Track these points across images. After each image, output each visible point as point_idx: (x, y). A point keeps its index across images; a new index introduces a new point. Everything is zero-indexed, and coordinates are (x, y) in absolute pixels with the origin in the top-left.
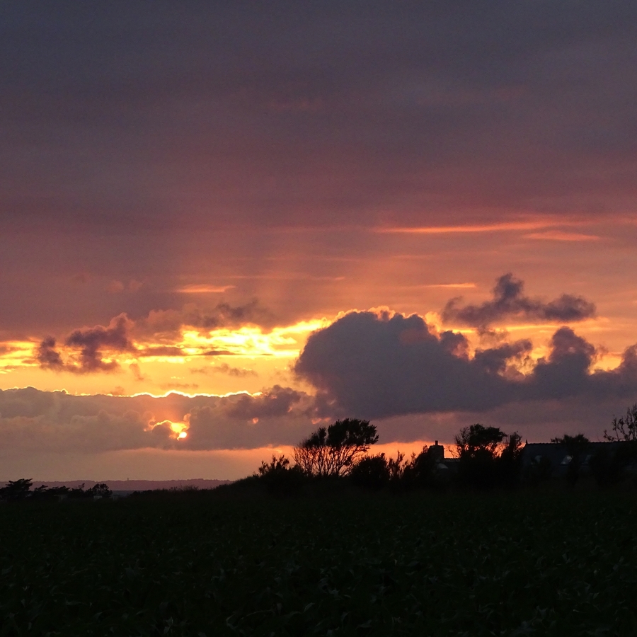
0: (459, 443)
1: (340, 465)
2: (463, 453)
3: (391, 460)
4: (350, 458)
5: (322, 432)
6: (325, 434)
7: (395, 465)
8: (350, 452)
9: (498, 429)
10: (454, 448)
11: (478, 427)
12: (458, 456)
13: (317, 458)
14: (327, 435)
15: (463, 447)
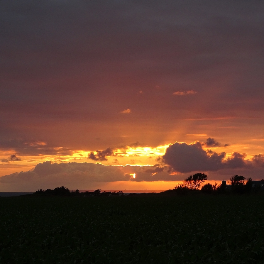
0: (231, 180)
1: (196, 186)
2: (232, 183)
3: (213, 185)
4: (199, 184)
5: (191, 177)
6: (192, 177)
7: (215, 187)
8: (199, 183)
9: (243, 177)
10: (230, 182)
11: (237, 176)
12: (231, 184)
13: (189, 184)
14: (193, 178)
15: (232, 181)
